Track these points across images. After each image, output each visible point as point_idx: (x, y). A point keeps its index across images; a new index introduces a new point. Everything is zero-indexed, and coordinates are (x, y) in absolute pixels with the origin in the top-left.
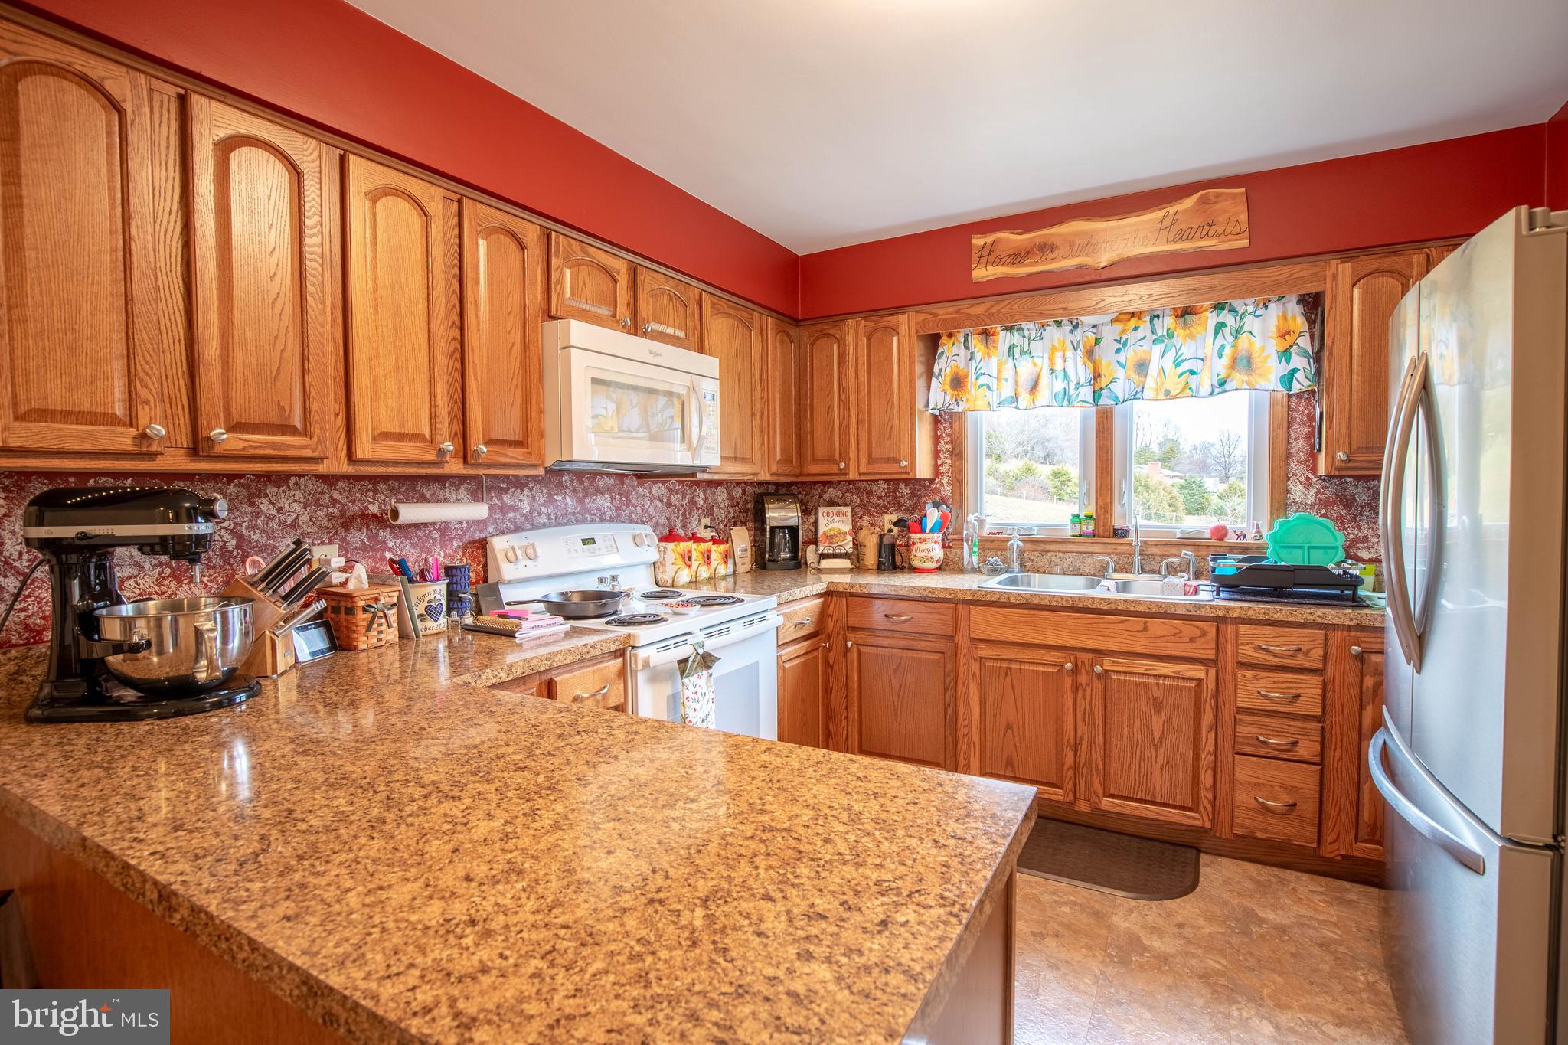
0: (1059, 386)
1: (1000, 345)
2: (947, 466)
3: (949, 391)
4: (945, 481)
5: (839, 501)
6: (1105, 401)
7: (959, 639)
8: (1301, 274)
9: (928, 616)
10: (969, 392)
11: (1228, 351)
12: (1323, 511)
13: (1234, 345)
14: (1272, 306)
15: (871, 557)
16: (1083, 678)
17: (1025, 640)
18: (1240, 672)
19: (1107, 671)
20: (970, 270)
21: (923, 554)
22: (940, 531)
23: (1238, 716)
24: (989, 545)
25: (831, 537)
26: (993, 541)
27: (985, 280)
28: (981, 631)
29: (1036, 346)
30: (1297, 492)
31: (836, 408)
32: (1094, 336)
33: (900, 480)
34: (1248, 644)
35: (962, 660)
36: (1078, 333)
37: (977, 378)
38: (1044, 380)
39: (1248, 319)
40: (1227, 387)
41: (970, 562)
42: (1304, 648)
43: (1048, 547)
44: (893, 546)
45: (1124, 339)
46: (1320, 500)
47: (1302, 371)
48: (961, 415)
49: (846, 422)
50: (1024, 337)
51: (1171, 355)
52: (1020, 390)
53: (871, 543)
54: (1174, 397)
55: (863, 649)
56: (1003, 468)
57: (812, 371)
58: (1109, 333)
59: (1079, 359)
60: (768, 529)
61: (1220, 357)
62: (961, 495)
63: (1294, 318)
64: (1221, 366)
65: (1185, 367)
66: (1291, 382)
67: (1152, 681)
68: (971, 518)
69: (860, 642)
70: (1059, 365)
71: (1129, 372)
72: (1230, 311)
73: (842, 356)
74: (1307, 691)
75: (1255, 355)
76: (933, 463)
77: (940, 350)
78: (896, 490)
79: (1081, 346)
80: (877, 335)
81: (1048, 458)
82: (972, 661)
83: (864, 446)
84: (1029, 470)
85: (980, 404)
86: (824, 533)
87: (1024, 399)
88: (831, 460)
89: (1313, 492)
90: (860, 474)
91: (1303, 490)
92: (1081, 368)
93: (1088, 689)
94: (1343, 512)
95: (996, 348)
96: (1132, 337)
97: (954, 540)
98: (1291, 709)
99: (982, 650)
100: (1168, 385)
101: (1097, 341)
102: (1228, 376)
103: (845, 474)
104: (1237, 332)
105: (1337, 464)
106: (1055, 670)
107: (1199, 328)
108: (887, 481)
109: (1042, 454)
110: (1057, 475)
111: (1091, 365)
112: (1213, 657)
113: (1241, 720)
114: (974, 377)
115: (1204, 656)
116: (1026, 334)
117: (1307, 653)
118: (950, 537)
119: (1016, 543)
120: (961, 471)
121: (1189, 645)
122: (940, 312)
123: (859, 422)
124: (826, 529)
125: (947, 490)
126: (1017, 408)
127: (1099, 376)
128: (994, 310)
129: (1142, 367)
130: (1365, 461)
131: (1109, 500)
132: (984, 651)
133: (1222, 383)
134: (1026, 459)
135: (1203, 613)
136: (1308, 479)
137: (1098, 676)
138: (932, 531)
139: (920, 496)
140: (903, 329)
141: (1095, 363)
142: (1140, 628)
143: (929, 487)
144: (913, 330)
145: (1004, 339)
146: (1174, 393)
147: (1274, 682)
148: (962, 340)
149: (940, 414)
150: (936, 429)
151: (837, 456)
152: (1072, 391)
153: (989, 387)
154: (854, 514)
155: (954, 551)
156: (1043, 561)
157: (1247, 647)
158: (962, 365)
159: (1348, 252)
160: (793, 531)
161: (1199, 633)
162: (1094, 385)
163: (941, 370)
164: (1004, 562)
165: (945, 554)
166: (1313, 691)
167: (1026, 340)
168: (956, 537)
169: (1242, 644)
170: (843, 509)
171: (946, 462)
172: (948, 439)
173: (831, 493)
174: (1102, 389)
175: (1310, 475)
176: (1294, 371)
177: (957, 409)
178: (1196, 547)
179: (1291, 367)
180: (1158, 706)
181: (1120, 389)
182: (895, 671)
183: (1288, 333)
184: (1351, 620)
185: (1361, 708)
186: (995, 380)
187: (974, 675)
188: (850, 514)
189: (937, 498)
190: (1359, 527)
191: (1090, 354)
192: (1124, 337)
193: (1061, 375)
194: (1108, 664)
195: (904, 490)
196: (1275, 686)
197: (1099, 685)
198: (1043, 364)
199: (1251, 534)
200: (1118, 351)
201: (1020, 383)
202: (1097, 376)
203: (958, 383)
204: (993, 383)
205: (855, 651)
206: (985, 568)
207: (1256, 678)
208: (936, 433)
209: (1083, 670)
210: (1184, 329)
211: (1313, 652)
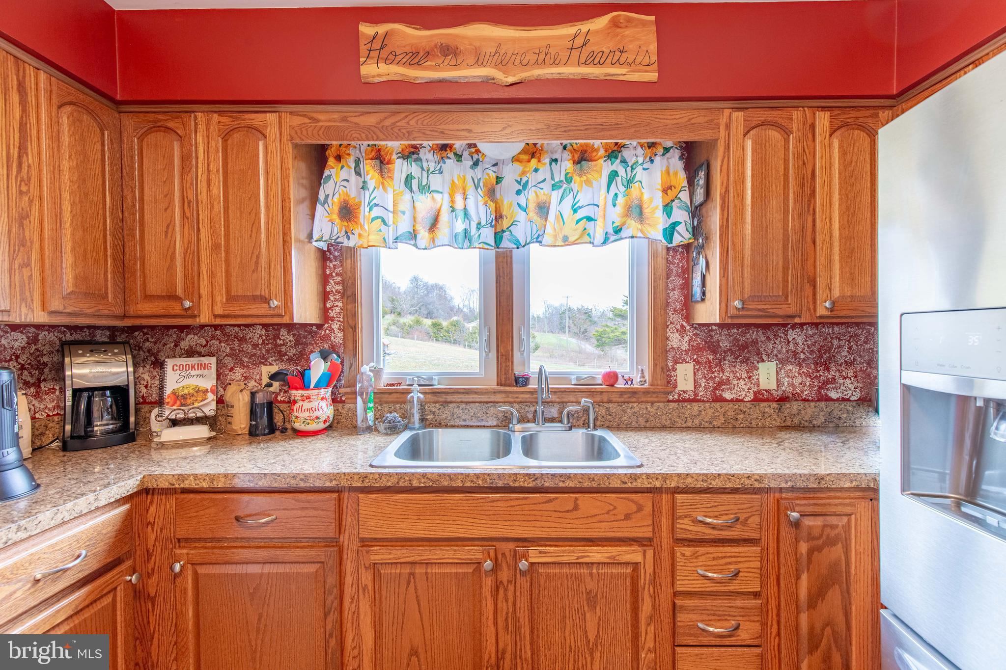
0: (460, 226)
1: (396, 175)
2: (337, 310)
3: (337, 221)
4: (335, 326)
5: (202, 350)
6: (506, 244)
7: (344, 539)
8: (699, 120)
9: (299, 513)
10: (362, 227)
11: (621, 200)
12: (695, 357)
13: (626, 195)
14: (657, 159)
15: (240, 420)
16: (504, 575)
17: (432, 534)
18: (679, 550)
19: (532, 564)
20: (358, 65)
21: (306, 415)
22: (328, 386)
23: (678, 602)
24: (386, 398)
25: (184, 397)
26: (390, 393)
27: (376, 80)
28: (374, 528)
29: (436, 181)
30: (675, 339)
31: (178, 228)
32: (494, 175)
33: (281, 325)
34: (686, 516)
35: (349, 567)
36: (479, 170)
37: (370, 210)
38: (444, 217)
39: (639, 169)
40: (623, 234)
41: (365, 419)
42: (742, 517)
43: (450, 398)
44: (270, 405)
45: (523, 181)
46: (693, 346)
47: (683, 225)
48: (352, 251)
49: (194, 247)
50: (423, 169)
51: (569, 200)
52: (418, 227)
53: (240, 403)
54: (574, 243)
55: (201, 570)
56: (402, 320)
57: (141, 175)
58: (510, 173)
59: (480, 198)
60: (69, 393)
61: (614, 205)
62: (355, 342)
63: (676, 173)
64: (615, 214)
65: (581, 213)
66: (672, 235)
67: (585, 571)
68: (365, 369)
69: (198, 559)
70: (459, 204)
71: (531, 214)
72: (621, 162)
73: (186, 159)
74: (746, 565)
75: (645, 206)
76: (322, 305)
77: (327, 173)
78: (277, 337)
79: (481, 184)
80: (237, 136)
81: (429, 315)
82: (362, 570)
83: (221, 278)
84: (418, 322)
85: (374, 238)
86: (174, 393)
87: (423, 235)
88: (173, 297)
89: (687, 338)
90: (216, 316)
91: (679, 337)
92: (482, 209)
93: (511, 588)
94: (711, 357)
95: (392, 178)
96: (533, 178)
97: (346, 393)
98: (731, 588)
99: (376, 553)
100: (567, 231)
101: (499, 179)
102: (624, 224)
103: (195, 316)
104: (629, 183)
105: (732, 312)
106: (470, 569)
107: (596, 175)
108: (265, 326)
109: (426, 312)
110: (435, 325)
111: (492, 205)
112: (649, 535)
113: (682, 607)
114: (367, 209)
115: (641, 535)
116: (425, 165)
117: (745, 522)
118: (342, 390)
119: (416, 395)
120: (354, 315)
121: (624, 524)
122: (321, 117)
123: (216, 247)
124: (176, 386)
125: (338, 337)
126: (415, 245)
127: (501, 217)
128: (388, 122)
129: (543, 209)
130: (756, 309)
131: (509, 348)
132: (379, 555)
133: (618, 231)
134: (416, 315)
135: (638, 484)
136: (682, 326)
137: (523, 573)
138: (317, 387)
139: (306, 344)
140: (272, 132)
141: (496, 202)
142: (570, 506)
143: (316, 333)
144: (286, 137)
145: (401, 168)
146: (572, 239)
147: (714, 559)
148: (353, 165)
149: (329, 250)
150: (324, 267)
151: (180, 292)
152: (473, 231)
153: (384, 221)
154: (220, 365)
155: (347, 406)
156: (445, 414)
157: (686, 521)
158: (353, 193)
159: (741, 100)
160: (119, 393)
161: (634, 508)
162: (495, 226)
163: (327, 196)
164: (403, 417)
165: (336, 410)
166: (752, 565)
167: (425, 173)
168: (348, 390)
169: (680, 517)
170: (205, 360)
171: (337, 306)
172: (339, 279)
173: (190, 340)
174: (503, 231)
175: (684, 324)
176: (674, 225)
177: (346, 243)
178: (591, 393)
179: (672, 220)
180: (592, 600)
181: (521, 232)
182: (252, 596)
183: (670, 188)
184: (786, 482)
185: (798, 577)
186: (391, 215)
187: (365, 588)
188: (214, 367)
189: (326, 346)
190: (723, 371)
191: (491, 193)
192: (524, 179)
193: (461, 215)
194: (535, 555)
195: (286, 336)
196: (715, 563)
197: (523, 583)
198: (442, 200)
199: (637, 379)
200: (518, 192)
201: (419, 219)
202: (499, 217)
203: (348, 212)
204: (390, 218)
205: (189, 573)
206: (381, 427)
207: (695, 556)
208: (324, 272)
209: (504, 565)
210: (581, 176)
211: (751, 520)
